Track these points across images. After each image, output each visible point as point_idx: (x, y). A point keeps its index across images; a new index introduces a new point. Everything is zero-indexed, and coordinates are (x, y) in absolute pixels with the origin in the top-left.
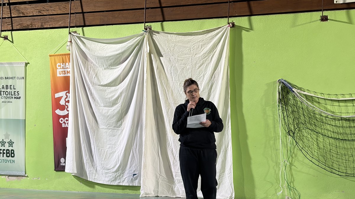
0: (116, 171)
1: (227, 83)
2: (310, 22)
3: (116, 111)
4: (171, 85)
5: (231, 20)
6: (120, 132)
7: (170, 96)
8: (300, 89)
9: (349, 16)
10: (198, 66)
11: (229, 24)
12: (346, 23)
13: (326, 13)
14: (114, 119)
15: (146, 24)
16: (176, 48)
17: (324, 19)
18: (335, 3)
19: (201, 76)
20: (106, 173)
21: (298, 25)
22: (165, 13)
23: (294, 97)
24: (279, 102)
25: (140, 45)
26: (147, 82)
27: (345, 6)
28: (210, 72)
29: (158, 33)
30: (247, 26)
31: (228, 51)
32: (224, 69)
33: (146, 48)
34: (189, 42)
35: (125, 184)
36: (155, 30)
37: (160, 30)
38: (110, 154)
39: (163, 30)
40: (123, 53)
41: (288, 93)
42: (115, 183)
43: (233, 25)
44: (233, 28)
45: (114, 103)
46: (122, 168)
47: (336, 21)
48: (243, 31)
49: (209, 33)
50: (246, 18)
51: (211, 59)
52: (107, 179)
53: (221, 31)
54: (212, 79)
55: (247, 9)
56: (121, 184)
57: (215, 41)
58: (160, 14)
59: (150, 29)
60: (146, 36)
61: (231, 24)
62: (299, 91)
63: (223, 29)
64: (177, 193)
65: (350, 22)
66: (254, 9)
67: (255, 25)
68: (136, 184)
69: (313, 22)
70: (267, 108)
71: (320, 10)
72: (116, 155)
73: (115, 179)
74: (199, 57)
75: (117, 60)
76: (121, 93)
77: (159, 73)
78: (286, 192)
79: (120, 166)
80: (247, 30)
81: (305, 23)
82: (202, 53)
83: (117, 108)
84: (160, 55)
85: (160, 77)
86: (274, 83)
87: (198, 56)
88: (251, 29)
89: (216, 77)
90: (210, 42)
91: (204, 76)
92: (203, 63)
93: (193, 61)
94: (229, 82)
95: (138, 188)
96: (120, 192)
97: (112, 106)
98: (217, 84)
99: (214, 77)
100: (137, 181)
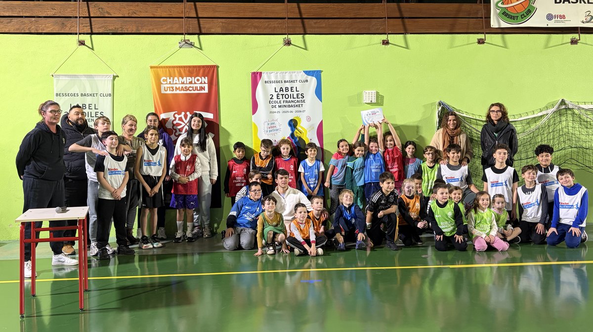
2: (468, 44)
5: (384, 37)
9: (504, 41)
12: (502, 47)
13: (482, 36)
17: (481, 42)
18: (492, 26)
21: (456, 47)
27: (500, 31)
30: (403, 44)
43: (387, 43)
47: (492, 44)
50: (401, 36)
65: (505, 46)
66: (407, 27)
67: (410, 44)
69: (470, 44)
71: (478, 33)
80: (403, 48)
81: (463, 45)
88: (407, 47)
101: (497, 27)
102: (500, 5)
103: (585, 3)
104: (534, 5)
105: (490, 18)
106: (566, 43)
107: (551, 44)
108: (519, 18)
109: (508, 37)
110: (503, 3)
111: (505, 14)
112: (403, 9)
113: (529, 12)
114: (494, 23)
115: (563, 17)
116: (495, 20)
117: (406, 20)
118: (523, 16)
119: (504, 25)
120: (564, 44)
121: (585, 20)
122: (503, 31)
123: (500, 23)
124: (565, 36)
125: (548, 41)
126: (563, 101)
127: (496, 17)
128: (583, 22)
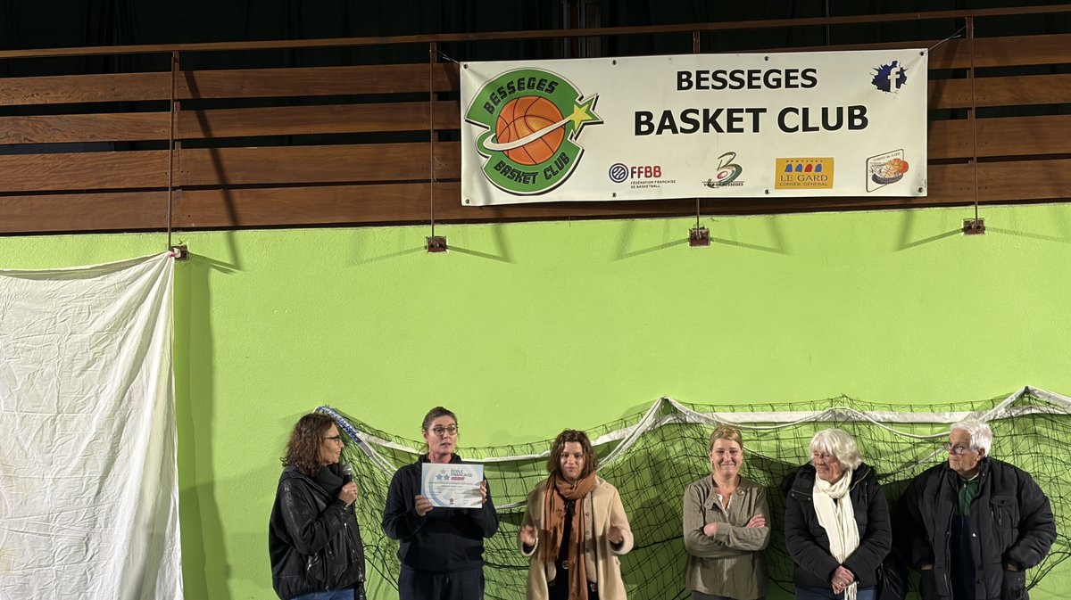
1: (168, 416)
2: (401, 253)
5: (178, 238)
8: (378, 434)
9: (501, 241)
10: (78, 367)
11: (171, 249)
12: (494, 257)
13: (441, 230)
17: (437, 245)
18: (464, 203)
19: (89, 398)
21: (367, 261)
23: (361, 454)
27: (490, 215)
28: (116, 384)
30: (225, 257)
31: (171, 325)
32: (159, 377)
34: (50, 297)
43: (184, 254)
44: (183, 262)
47: (467, 251)
48: (214, 270)
49: (112, 272)
50: (221, 234)
51: (120, 348)
53: (149, 269)
54: (123, 405)
55: (222, 210)
57: (131, 298)
61: (176, 250)
62: (373, 439)
63: (154, 264)
65: (505, 256)
66: (242, 211)
67: (245, 257)
69: (407, 252)
71: (427, 222)
74: (83, 341)
80: (224, 269)
81: (387, 256)
82: (91, 331)
87: (77, 338)
88: (237, 264)
89: (136, 398)
90: (116, 299)
91: (97, 396)
92: (94, 360)
93: (62, 351)
94: (173, 412)
98: (138, 418)
99: (130, 400)
101: (481, 203)
102: (488, 143)
103: (719, 129)
104: (578, 143)
105: (459, 180)
106: (676, 243)
107: (636, 245)
108: (540, 178)
109: (511, 229)
110: (496, 140)
111: (505, 170)
112: (226, 164)
113: (563, 161)
114: (473, 192)
115: (655, 172)
116: (477, 186)
117: (236, 193)
118: (550, 174)
119: (501, 198)
120: (670, 245)
121: (715, 180)
122: (499, 215)
123: (487, 194)
124: (674, 222)
125: (625, 238)
126: (666, 402)
127: (475, 178)
128: (710, 185)
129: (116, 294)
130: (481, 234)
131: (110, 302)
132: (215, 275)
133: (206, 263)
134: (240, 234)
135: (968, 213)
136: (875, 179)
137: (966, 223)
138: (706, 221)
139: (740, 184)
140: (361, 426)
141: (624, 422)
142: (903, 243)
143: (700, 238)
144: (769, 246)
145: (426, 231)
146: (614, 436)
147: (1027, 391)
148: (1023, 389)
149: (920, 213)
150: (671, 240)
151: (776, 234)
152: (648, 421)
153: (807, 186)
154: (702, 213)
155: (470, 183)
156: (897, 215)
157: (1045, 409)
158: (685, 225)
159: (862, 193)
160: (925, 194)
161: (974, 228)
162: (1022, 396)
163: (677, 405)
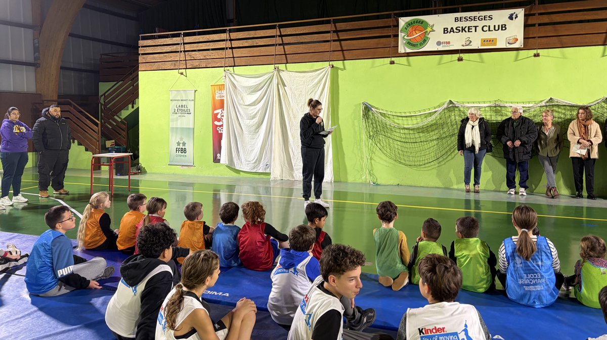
0: (255, 163)
2: (383, 65)
3: (255, 122)
4: (292, 105)
5: (331, 63)
6: (257, 136)
7: (291, 112)
8: (377, 108)
9: (408, 61)
10: (309, 93)
11: (330, 65)
12: (406, 65)
13: (393, 59)
14: (254, 128)
15: (276, 65)
16: (295, 81)
17: (392, 63)
18: (399, 52)
20: (248, 164)
21: (375, 67)
22: (288, 58)
23: (373, 113)
24: (363, 117)
25: (271, 78)
26: (276, 103)
27: (406, 55)
28: (318, 96)
29: (283, 71)
30: (342, 67)
31: (330, 83)
32: (327, 95)
33: (275, 81)
34: (304, 77)
35: (261, 171)
36: (281, 69)
37: (284, 69)
38: (251, 151)
39: (286, 69)
40: (260, 84)
41: (369, 111)
42: (254, 171)
43: (333, 66)
44: (332, 69)
45: (254, 117)
46: (258, 161)
47: (400, 64)
49: (317, 71)
50: (341, 62)
51: (318, 88)
52: (248, 168)
55: (342, 56)
56: (258, 171)
57: (321, 77)
58: (285, 58)
59: (278, 68)
60: (276, 73)
62: (376, 110)
63: (326, 69)
64: (295, 177)
65: (409, 65)
66: (346, 56)
67: (346, 67)
68: (268, 171)
69: (385, 64)
70: (355, 121)
71: (390, 57)
72: (255, 152)
73: (254, 168)
75: (255, 89)
76: (258, 111)
77: (284, 97)
78: (368, 177)
79: (257, 159)
80: (342, 70)
81: (380, 66)
82: (312, 85)
83: (256, 120)
84: (284, 85)
85: (284, 100)
86: (360, 104)
87: (309, 86)
88: (345, 69)
92: (313, 91)
95: (269, 174)
96: (257, 176)
97: (252, 119)
100: (269, 169)
101: (404, 52)
102: (406, 37)
103: (466, 32)
104: (429, 36)
105: (398, 47)
108: (418, 45)
109: (411, 58)
110: (408, 36)
111: (410, 44)
112: (343, 45)
113: (425, 41)
114: (401, 50)
115: (449, 43)
116: (403, 48)
117: (345, 52)
118: (421, 44)
119: (408, 51)
121: (464, 44)
122: (408, 55)
123: (405, 50)
124: (453, 55)
125: (440, 60)
126: (450, 101)
127: (402, 46)
128: (463, 46)
129: (317, 76)
130: (403, 60)
131: (316, 78)
132: (339, 71)
133: (338, 68)
134: (345, 61)
135: (535, 52)
136: (508, 43)
137: (534, 54)
138: (462, 55)
139: (471, 45)
140: (373, 107)
141: (439, 106)
142: (516, 60)
143: (460, 59)
144: (479, 60)
145: (389, 59)
146: (436, 109)
147: (551, 99)
148: (550, 98)
149: (521, 52)
150: (453, 60)
151: (481, 58)
152: (445, 106)
153: (489, 45)
154: (461, 53)
155: (401, 48)
156: (515, 52)
157: (557, 103)
158: (456, 56)
159: (505, 47)
160: (522, 47)
161: (537, 55)
162: (550, 100)
163: (454, 102)
